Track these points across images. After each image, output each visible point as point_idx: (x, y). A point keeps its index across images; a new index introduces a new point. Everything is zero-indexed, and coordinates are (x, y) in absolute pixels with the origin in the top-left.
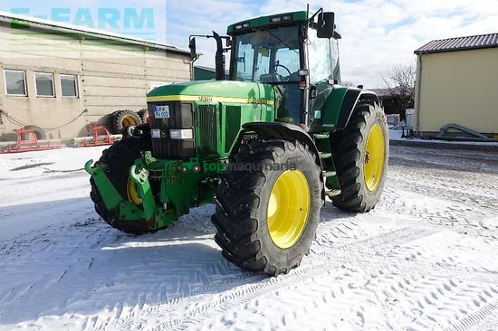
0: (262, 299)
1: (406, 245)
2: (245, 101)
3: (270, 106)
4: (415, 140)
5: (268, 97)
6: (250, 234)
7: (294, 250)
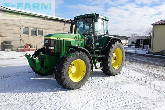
0: (63, 95)
1: (118, 86)
2: (73, 39)
3: (83, 41)
4: (151, 55)
5: (82, 38)
6: (62, 76)
7: (79, 83)
